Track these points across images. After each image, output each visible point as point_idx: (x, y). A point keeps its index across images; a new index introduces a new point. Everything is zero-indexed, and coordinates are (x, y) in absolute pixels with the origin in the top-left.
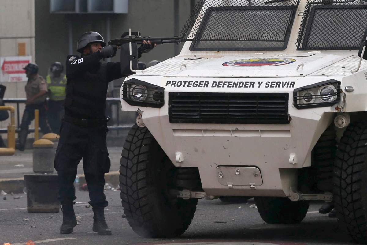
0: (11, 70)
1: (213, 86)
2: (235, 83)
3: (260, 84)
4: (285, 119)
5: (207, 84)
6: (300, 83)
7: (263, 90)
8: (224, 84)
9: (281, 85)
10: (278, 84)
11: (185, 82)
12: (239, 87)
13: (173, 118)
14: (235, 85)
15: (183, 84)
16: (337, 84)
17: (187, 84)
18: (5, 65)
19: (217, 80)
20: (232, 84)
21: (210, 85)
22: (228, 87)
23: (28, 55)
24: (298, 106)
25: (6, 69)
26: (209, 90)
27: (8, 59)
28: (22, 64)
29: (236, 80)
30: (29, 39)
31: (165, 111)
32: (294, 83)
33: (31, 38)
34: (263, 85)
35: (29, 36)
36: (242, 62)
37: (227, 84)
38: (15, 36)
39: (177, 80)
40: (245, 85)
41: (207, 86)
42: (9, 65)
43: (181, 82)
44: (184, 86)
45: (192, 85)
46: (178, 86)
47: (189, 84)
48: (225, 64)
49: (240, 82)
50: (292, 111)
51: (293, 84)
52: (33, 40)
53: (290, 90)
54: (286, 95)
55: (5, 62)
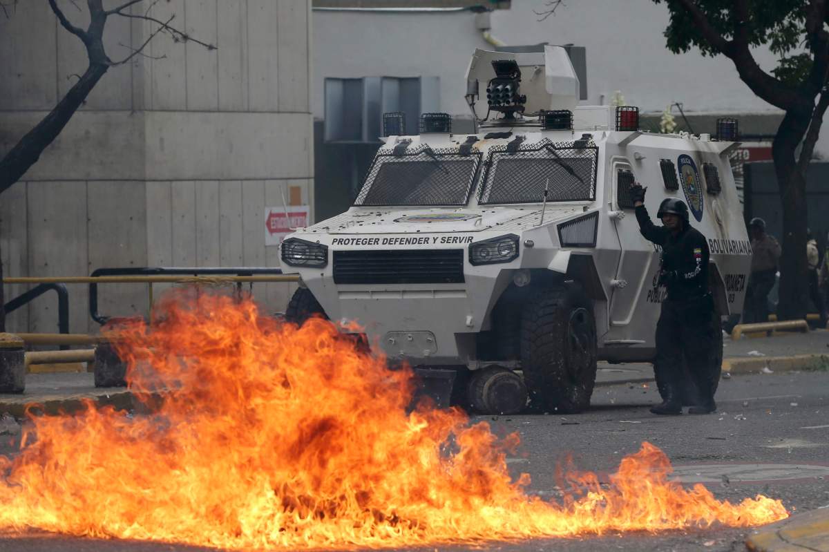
0: (280, 226)
1: (383, 244)
2: (407, 239)
3: (435, 240)
4: (460, 278)
5: (377, 241)
6: (478, 238)
7: (439, 246)
8: (396, 241)
9: (458, 241)
10: (455, 240)
11: (353, 240)
12: (413, 243)
13: (339, 278)
14: (408, 241)
15: (351, 241)
16: (515, 239)
17: (355, 241)
18: (272, 219)
19: (389, 237)
20: (405, 240)
21: (380, 242)
22: (400, 244)
23: (305, 205)
24: (473, 262)
25: (274, 225)
26: (380, 247)
27: (276, 210)
28: (296, 218)
29: (408, 236)
30: (307, 180)
31: (329, 271)
32: (472, 238)
33: (309, 178)
34: (439, 240)
35: (307, 176)
36: (417, 218)
37: (399, 240)
38: (285, 176)
39: (344, 237)
40: (419, 241)
41: (378, 244)
42: (277, 219)
43: (349, 240)
44: (352, 244)
45: (360, 243)
46: (345, 244)
47: (357, 241)
48: (396, 221)
49: (414, 238)
50: (468, 269)
51: (470, 239)
52: (312, 181)
53: (464, 246)
54: (462, 251)
55: (271, 215)
